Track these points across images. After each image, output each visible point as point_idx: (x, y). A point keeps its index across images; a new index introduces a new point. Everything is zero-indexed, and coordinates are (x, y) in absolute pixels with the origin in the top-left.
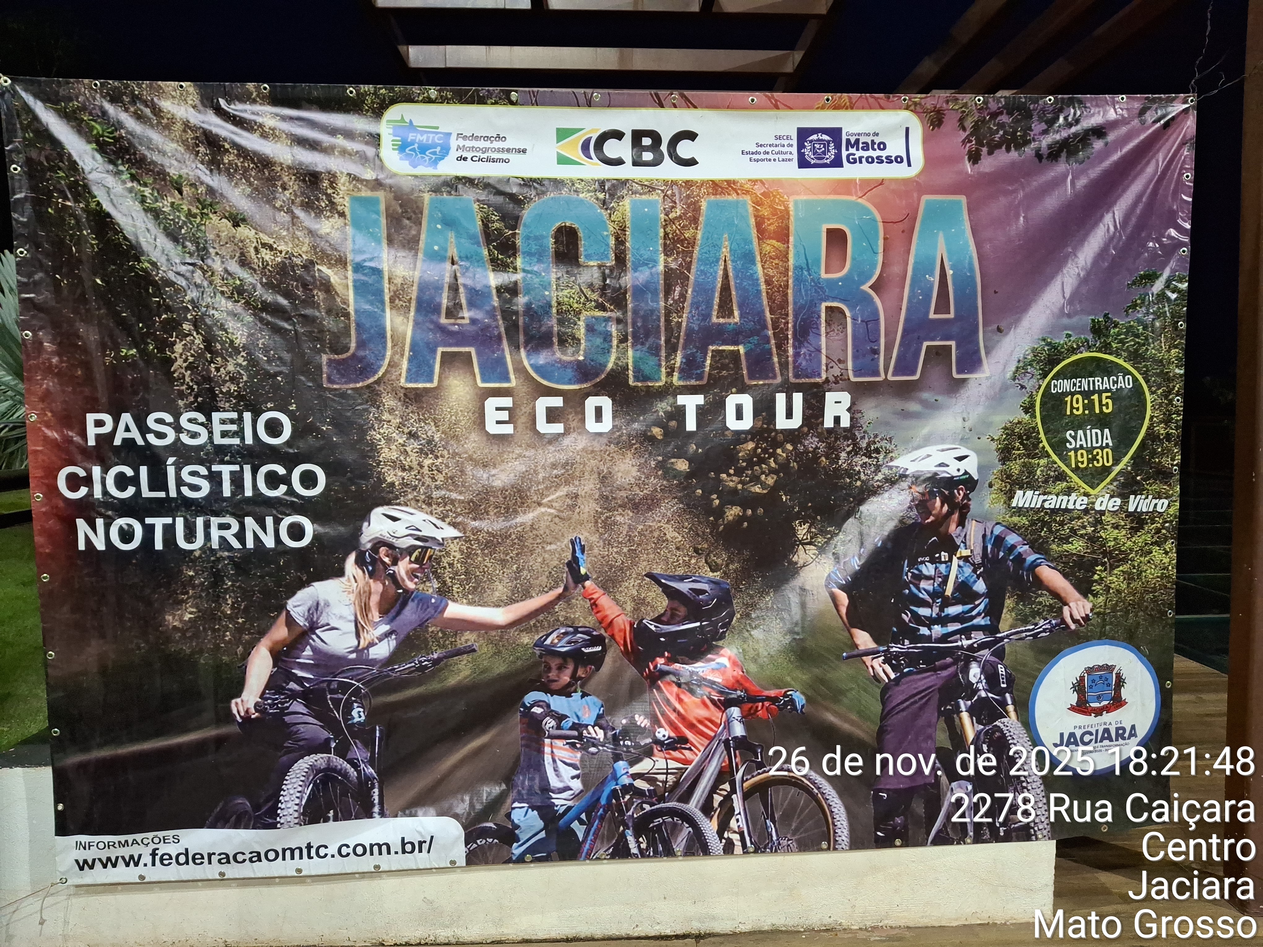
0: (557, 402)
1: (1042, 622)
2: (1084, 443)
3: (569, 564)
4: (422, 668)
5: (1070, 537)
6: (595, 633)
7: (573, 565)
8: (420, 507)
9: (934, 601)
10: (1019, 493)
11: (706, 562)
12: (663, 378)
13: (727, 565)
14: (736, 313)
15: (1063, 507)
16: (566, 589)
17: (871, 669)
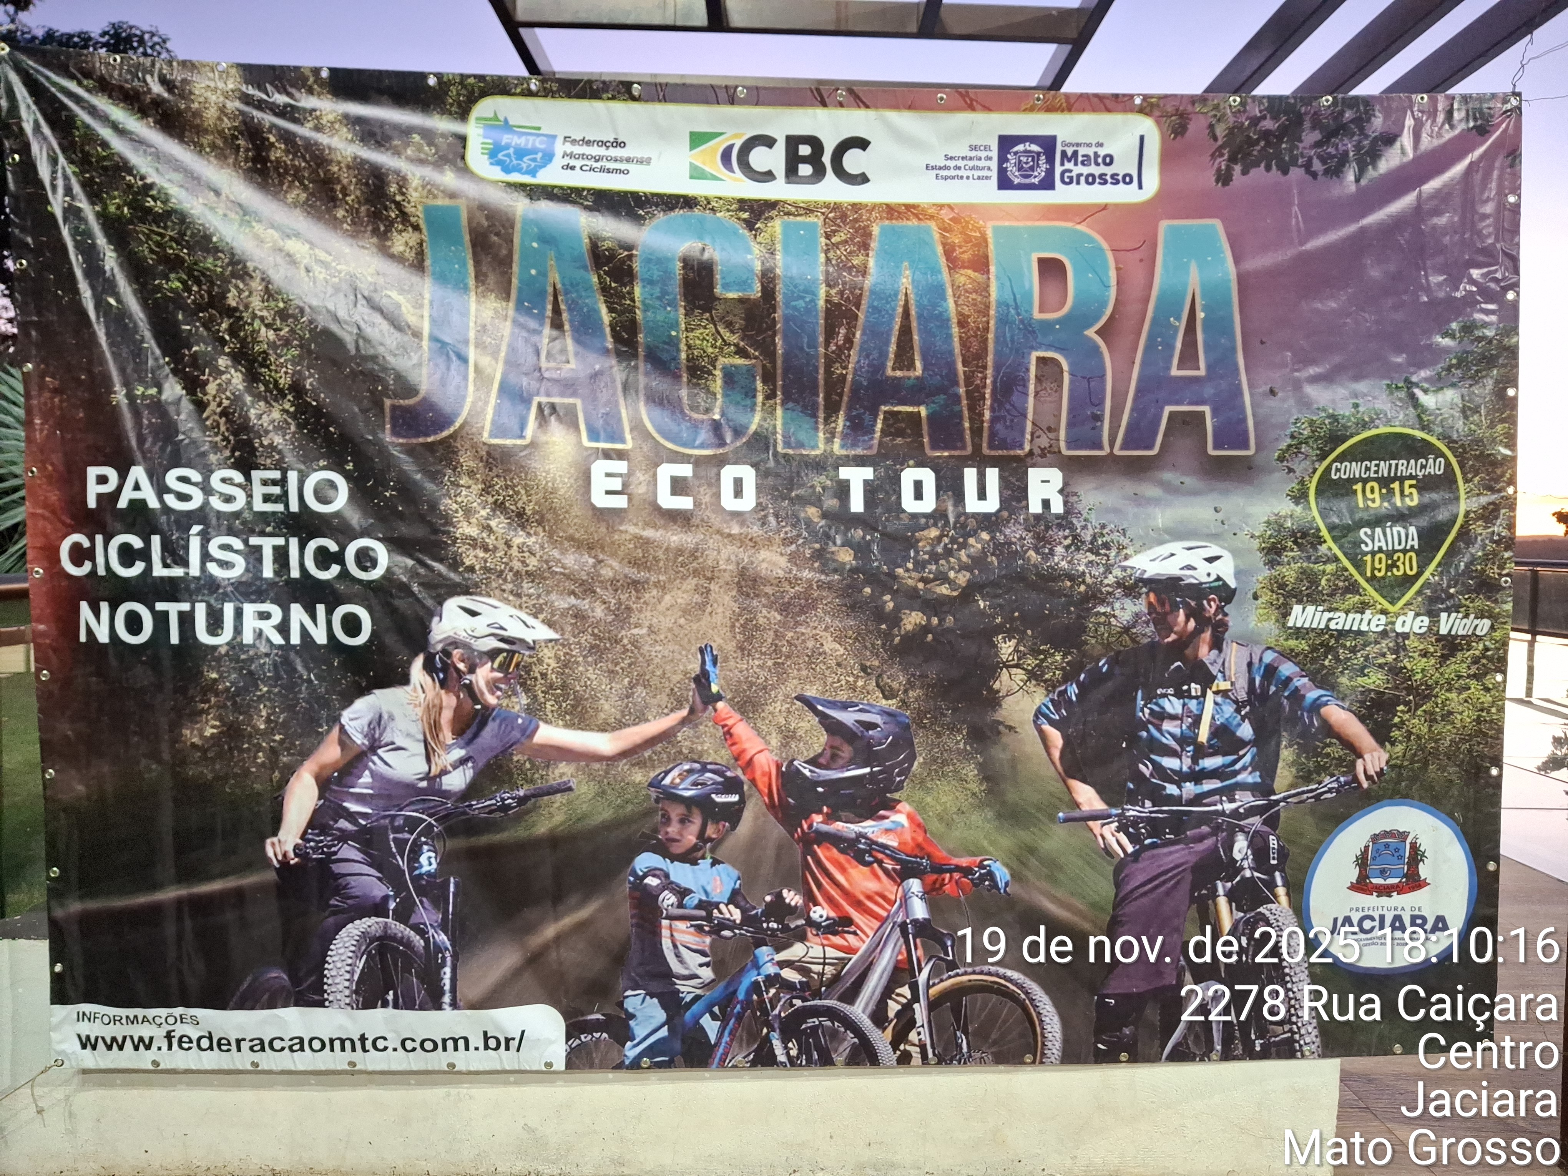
0: (686, 470)
1: (1327, 780)
2: (1383, 544)
3: (697, 680)
4: (505, 808)
5: (1365, 667)
6: (729, 774)
7: (702, 680)
8: (506, 599)
9: (1183, 750)
10: (1297, 609)
11: (878, 686)
12: (821, 446)
13: (906, 691)
14: (918, 364)
15: (1355, 628)
16: (692, 711)
17: (1100, 839)
